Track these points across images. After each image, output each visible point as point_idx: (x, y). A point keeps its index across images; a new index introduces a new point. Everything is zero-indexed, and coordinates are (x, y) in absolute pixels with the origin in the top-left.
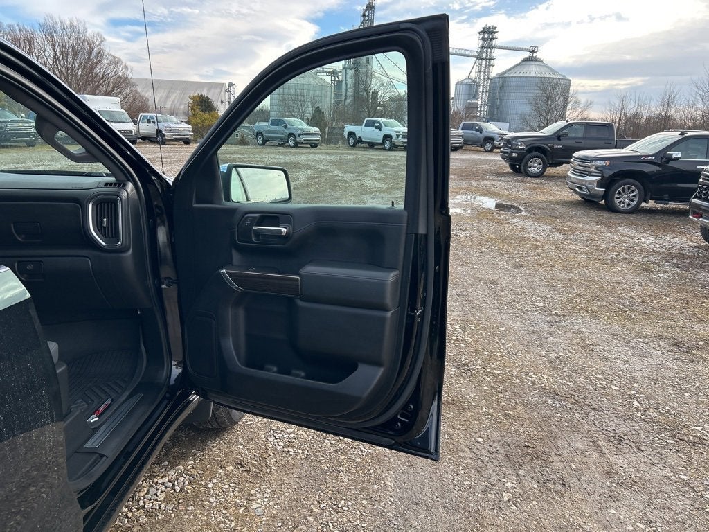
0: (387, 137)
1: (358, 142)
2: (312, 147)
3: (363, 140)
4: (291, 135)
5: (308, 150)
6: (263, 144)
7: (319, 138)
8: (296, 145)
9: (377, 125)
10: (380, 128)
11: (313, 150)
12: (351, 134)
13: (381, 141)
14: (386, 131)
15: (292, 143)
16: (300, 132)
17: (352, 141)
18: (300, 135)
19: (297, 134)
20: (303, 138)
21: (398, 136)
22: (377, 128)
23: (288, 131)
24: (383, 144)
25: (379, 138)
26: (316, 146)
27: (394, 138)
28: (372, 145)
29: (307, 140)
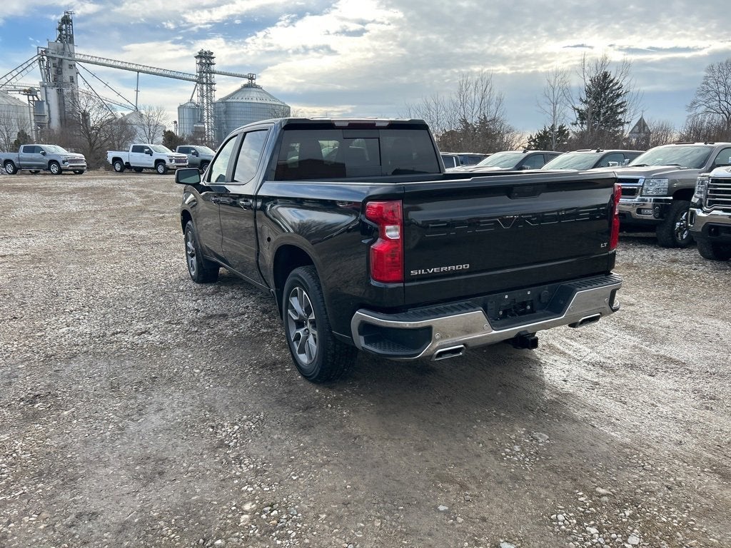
0: (159, 162)
1: (127, 168)
2: (76, 173)
3: (132, 165)
4: (52, 162)
5: (74, 177)
6: (15, 172)
7: (85, 164)
8: (60, 172)
9: (147, 150)
10: (150, 153)
11: (78, 177)
12: (116, 160)
13: (153, 166)
14: (156, 156)
15: (55, 170)
16: (63, 158)
17: (118, 167)
18: (64, 162)
19: (60, 161)
20: (68, 165)
21: (171, 161)
22: (147, 153)
23: (48, 159)
24: (156, 168)
25: (151, 163)
26: (81, 172)
27: (168, 163)
28: (139, 170)
29: (73, 166)
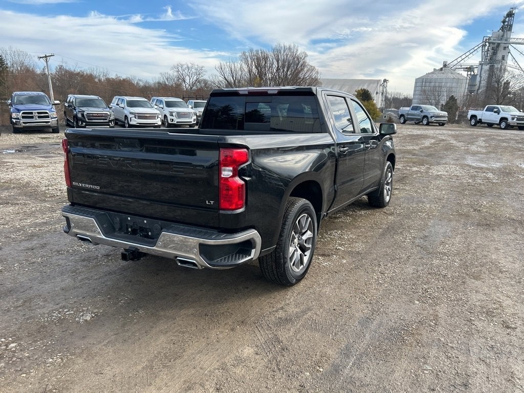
0: (503, 119)
1: (479, 123)
2: (440, 125)
3: (483, 121)
4: (425, 117)
5: (436, 127)
6: (404, 123)
7: (446, 119)
8: (428, 124)
9: (495, 110)
10: (498, 112)
11: (440, 127)
12: (473, 117)
13: (498, 122)
14: (503, 115)
15: (425, 122)
16: (432, 115)
17: (473, 122)
18: (431, 117)
19: (429, 116)
20: (433, 119)
21: (513, 119)
22: (495, 112)
23: (423, 114)
24: (500, 124)
25: (497, 119)
26: (443, 125)
27: (510, 120)
28: (490, 125)
29: (437, 120)
